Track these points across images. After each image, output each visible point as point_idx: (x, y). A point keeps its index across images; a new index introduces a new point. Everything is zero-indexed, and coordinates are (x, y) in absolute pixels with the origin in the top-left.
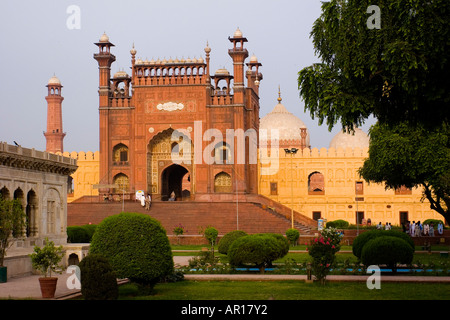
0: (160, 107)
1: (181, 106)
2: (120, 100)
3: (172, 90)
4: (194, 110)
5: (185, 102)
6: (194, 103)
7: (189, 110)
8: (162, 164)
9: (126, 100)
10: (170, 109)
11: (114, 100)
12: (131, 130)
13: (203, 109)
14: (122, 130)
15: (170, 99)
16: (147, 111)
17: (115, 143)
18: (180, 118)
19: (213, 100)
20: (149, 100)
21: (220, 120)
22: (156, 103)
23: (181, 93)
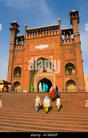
0: (37, 47)
1: (47, 46)
2: (19, 46)
3: (43, 39)
4: (54, 47)
5: (49, 44)
6: (54, 44)
7: (51, 47)
8: (38, 78)
9: (22, 46)
10: (42, 48)
11: (16, 47)
12: (23, 60)
13: (58, 46)
14: (19, 60)
15: (42, 43)
16: (31, 50)
17: (15, 66)
18: (47, 52)
19: (63, 42)
20: (32, 45)
21: (68, 52)
22: (35, 46)
23: (47, 40)
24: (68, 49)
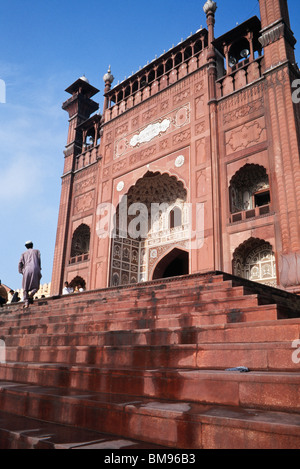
0: (133, 141)
1: (165, 124)
3: (153, 103)
4: (187, 122)
5: (172, 114)
6: (187, 108)
7: (178, 124)
8: (154, 254)
9: (94, 151)
10: (147, 138)
11: (81, 158)
12: (96, 197)
13: (203, 112)
14: (86, 201)
15: (148, 120)
16: (117, 155)
18: (164, 145)
19: (222, 87)
20: (120, 136)
21: (240, 121)
22: (129, 136)
23: (166, 102)
24: (242, 107)
